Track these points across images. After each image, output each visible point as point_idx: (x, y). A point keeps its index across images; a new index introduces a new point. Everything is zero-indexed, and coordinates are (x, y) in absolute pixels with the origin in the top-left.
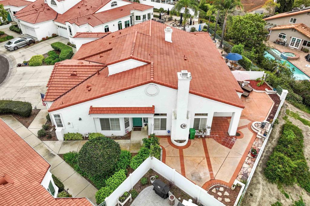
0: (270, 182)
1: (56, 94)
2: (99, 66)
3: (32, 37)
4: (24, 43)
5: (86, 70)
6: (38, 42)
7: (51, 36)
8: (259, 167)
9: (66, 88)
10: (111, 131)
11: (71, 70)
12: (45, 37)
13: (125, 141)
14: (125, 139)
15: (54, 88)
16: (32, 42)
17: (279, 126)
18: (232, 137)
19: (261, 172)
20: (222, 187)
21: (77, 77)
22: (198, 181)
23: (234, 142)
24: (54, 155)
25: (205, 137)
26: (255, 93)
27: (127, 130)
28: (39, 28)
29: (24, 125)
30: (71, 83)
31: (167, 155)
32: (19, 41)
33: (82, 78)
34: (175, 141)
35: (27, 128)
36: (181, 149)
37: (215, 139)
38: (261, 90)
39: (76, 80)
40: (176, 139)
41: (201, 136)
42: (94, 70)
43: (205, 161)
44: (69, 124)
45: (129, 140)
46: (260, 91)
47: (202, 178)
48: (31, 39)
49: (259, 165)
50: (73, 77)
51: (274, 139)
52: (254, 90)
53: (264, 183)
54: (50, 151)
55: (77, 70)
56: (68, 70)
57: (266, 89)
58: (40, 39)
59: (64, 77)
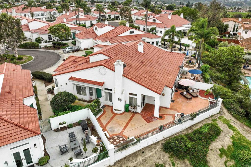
0: (164, 151)
3: (79, 47)
4: (73, 50)
5: (83, 60)
6: (81, 50)
7: (90, 48)
8: (164, 141)
9: (67, 67)
10: (82, 96)
11: (75, 59)
12: (86, 48)
16: (78, 50)
17: (204, 124)
18: (155, 118)
19: (162, 144)
21: (76, 63)
22: (111, 131)
23: (154, 120)
24: (48, 101)
25: (136, 113)
26: (199, 98)
27: (91, 97)
28: (83, 42)
29: (45, 85)
30: (71, 65)
31: (104, 115)
32: (71, 48)
33: (78, 63)
34: (114, 109)
35: (46, 87)
36: (115, 114)
37: (142, 116)
38: (206, 97)
40: (115, 109)
41: (133, 112)
43: (125, 124)
44: (61, 86)
45: (89, 103)
46: (204, 98)
47: (115, 131)
48: (77, 48)
49: (165, 140)
50: (74, 62)
51: (192, 130)
52: (199, 96)
53: (159, 150)
54: (48, 98)
57: (209, 97)
58: (83, 49)
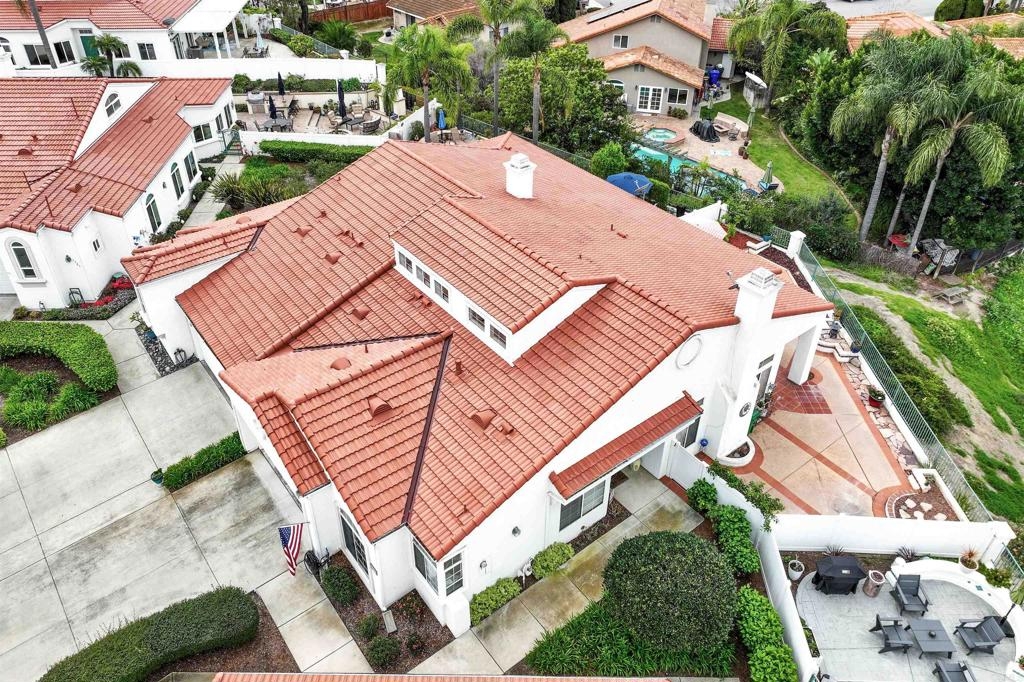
1: (385, 498)
2: (426, 347)
5: (400, 377)
9: (401, 463)
10: (581, 519)
11: (356, 397)
13: (626, 526)
14: (621, 521)
15: (363, 482)
18: (806, 386)
20: (907, 497)
21: (398, 411)
23: (818, 394)
30: (399, 438)
33: (413, 407)
34: (732, 455)
37: (785, 409)
39: (406, 422)
40: (729, 453)
41: (762, 417)
42: (424, 366)
43: (822, 466)
45: (631, 518)
47: (857, 504)
50: (383, 417)
55: (374, 389)
56: (346, 402)
57: (749, 244)
59: (358, 433)
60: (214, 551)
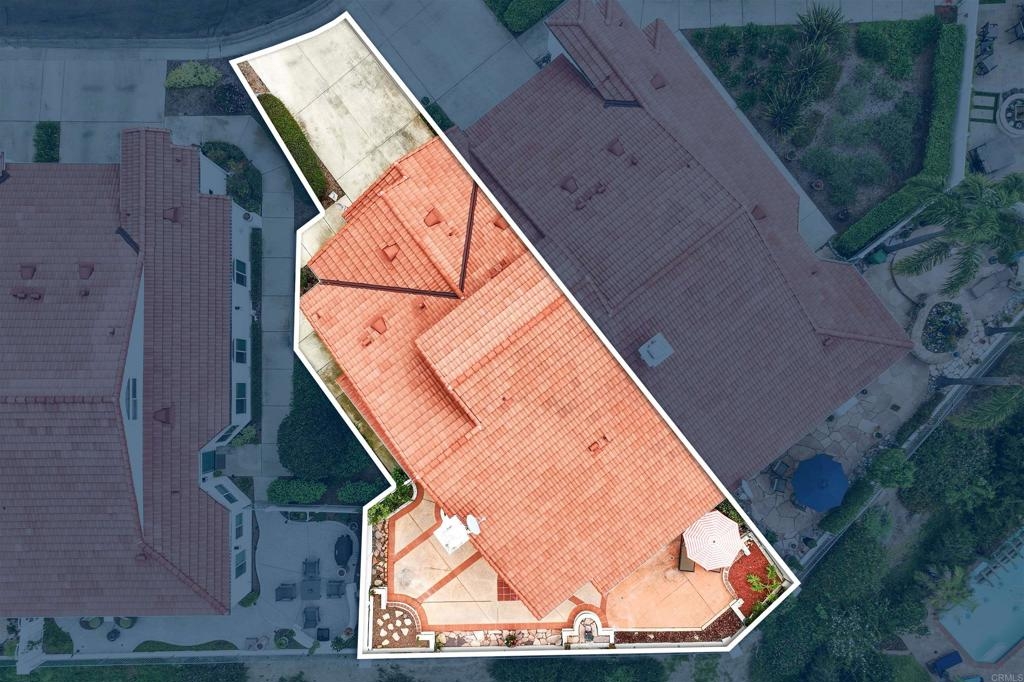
11: (395, 235)
20: (413, 621)
21: (390, 267)
30: (371, 269)
33: (395, 276)
38: (737, 589)
42: (429, 280)
43: (444, 574)
46: (729, 589)
47: (411, 586)
56: (390, 229)
59: (370, 242)
60: (373, 160)
